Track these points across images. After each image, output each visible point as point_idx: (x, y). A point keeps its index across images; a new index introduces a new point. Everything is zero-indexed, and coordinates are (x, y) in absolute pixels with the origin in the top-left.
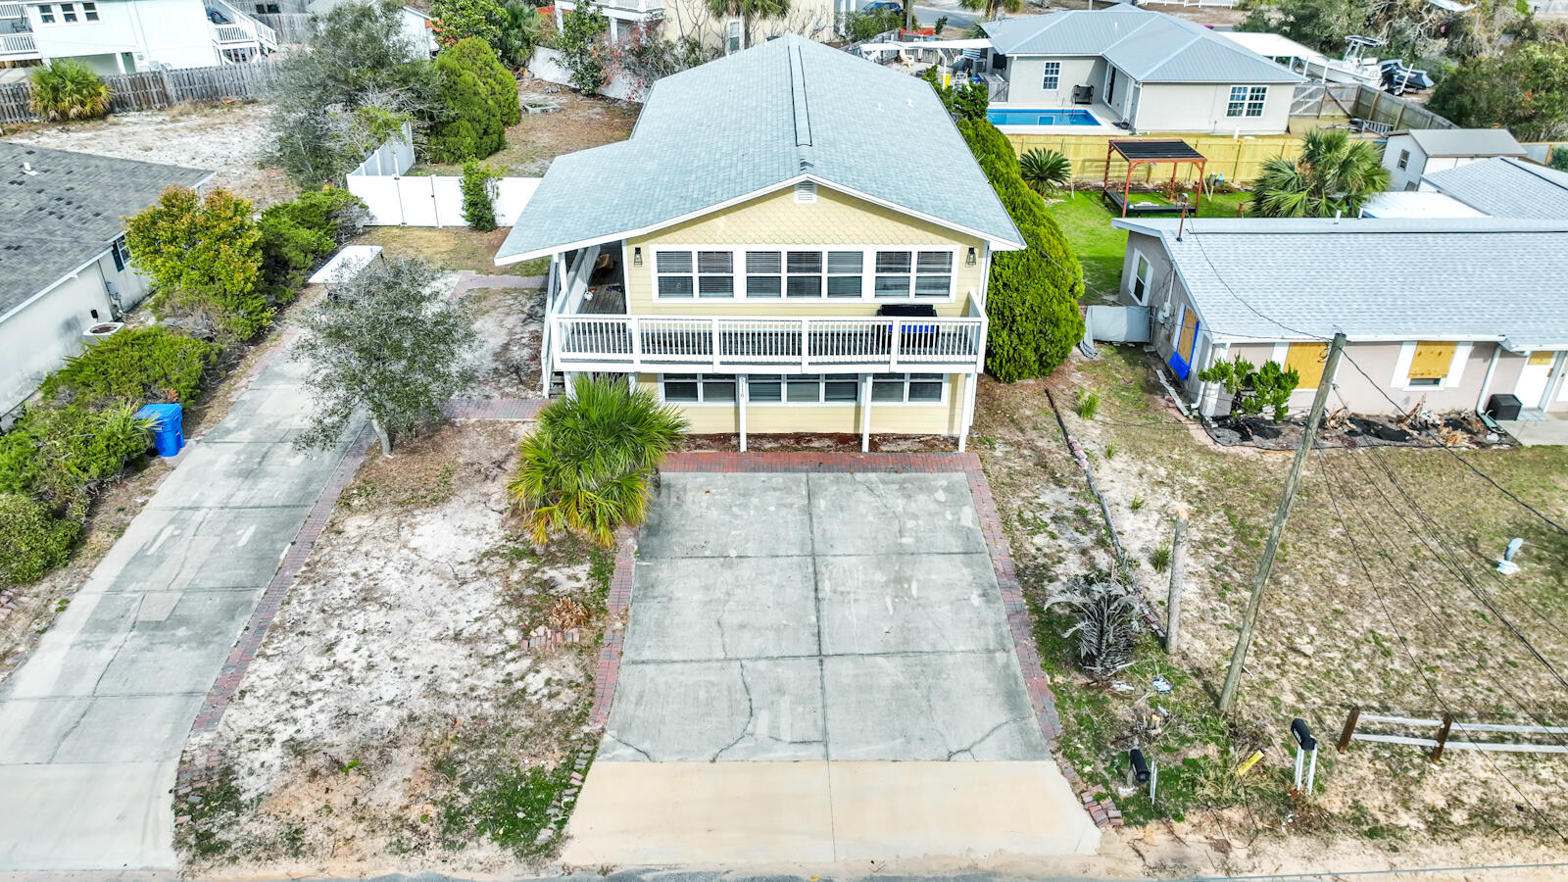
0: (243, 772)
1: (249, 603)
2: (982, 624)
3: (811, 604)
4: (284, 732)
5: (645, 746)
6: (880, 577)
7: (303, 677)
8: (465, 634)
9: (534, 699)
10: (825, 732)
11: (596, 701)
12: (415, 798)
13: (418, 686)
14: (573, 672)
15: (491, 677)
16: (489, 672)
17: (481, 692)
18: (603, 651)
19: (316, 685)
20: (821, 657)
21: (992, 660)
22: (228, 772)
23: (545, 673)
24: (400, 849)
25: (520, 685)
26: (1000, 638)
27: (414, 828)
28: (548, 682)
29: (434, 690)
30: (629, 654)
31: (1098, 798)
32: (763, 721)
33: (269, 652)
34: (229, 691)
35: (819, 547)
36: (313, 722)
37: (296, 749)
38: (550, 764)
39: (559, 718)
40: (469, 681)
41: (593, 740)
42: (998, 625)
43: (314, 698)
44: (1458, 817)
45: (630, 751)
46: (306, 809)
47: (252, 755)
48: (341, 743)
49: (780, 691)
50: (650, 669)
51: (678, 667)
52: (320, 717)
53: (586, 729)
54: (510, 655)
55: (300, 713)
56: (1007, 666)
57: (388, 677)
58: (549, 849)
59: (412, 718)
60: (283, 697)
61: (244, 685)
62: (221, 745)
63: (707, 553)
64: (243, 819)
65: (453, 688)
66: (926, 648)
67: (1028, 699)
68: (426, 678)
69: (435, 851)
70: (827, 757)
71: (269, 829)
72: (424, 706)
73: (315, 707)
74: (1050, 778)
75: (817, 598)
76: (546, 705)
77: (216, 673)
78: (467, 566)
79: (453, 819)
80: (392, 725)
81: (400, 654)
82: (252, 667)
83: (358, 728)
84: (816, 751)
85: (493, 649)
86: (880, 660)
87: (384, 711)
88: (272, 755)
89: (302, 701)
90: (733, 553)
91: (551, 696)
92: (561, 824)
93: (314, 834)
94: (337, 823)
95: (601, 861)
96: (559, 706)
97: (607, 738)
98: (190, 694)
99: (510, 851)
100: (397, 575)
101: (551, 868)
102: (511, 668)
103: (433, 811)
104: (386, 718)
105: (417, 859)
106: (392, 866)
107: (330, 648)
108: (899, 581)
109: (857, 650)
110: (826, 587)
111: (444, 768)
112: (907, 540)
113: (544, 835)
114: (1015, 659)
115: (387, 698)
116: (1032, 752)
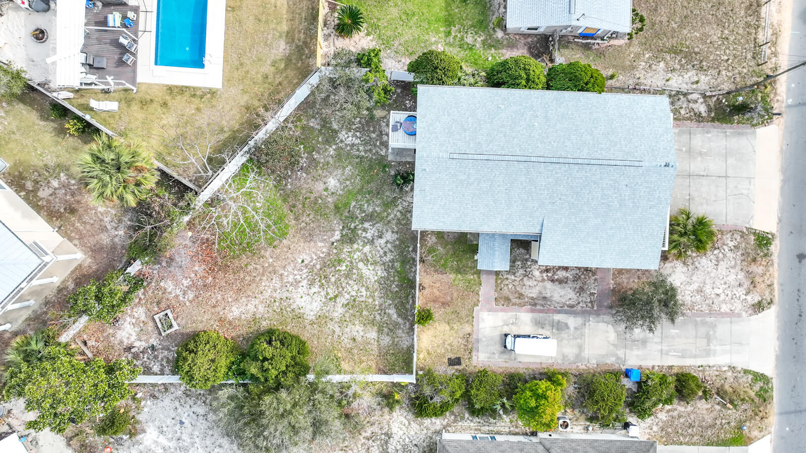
0: (754, 302)
1: (701, 320)
2: (717, 135)
3: (708, 177)
4: (743, 297)
5: (750, 217)
6: (699, 159)
7: (727, 299)
8: (716, 263)
9: (737, 243)
10: (748, 178)
11: (737, 229)
12: (760, 264)
13: (732, 271)
14: (729, 236)
15: (730, 255)
16: (728, 255)
17: (734, 256)
18: (722, 229)
19: (730, 294)
20: (726, 177)
21: (729, 136)
22: (753, 305)
23: (729, 242)
24: (772, 265)
25: (732, 248)
26: (722, 132)
27: (768, 263)
28: (731, 241)
29: (734, 267)
30: (724, 223)
31: (767, 122)
32: (745, 192)
33: (718, 309)
34: (731, 314)
35: (686, 173)
36: (741, 292)
37: (747, 294)
38: (752, 237)
39: (742, 237)
40: (731, 259)
41: (747, 229)
42: (718, 132)
43: (733, 293)
44: (773, 49)
45: (751, 221)
46: (763, 286)
47: (749, 301)
48: (747, 284)
49: (736, 187)
50: (728, 217)
51: (728, 211)
52: (739, 290)
53: (745, 231)
54: (723, 251)
55: (738, 295)
56: (731, 133)
57: (728, 278)
58: (773, 235)
59: (742, 269)
60: (733, 301)
61: (729, 311)
62: (747, 309)
63: (688, 204)
64: (765, 297)
65: (733, 262)
66: (724, 151)
67: (740, 130)
68: (730, 269)
69: (773, 257)
70: (754, 178)
71: (767, 293)
72: (738, 268)
73: (736, 293)
74: (761, 131)
75: (707, 176)
76: (738, 240)
77: (725, 319)
78: (689, 268)
79: (766, 255)
80: (743, 273)
81: (721, 278)
82: (723, 311)
83: (744, 280)
84: (752, 180)
85: (721, 255)
86: (728, 163)
87: (739, 277)
88: (749, 298)
89: (734, 296)
90: (688, 197)
91: (736, 240)
92: (767, 233)
93: (769, 283)
94: (766, 278)
95: (776, 224)
96: (739, 237)
97: (748, 226)
98: (731, 322)
99: (773, 243)
100: (691, 286)
101: (777, 234)
102: (727, 250)
103: (764, 260)
104: (741, 276)
105: (774, 261)
106: (776, 265)
107: (718, 295)
108: (701, 154)
109: (725, 168)
110: (702, 173)
111: (754, 260)
112: (684, 149)
113: (770, 236)
114: (729, 130)
115: (735, 277)
116: (755, 133)
